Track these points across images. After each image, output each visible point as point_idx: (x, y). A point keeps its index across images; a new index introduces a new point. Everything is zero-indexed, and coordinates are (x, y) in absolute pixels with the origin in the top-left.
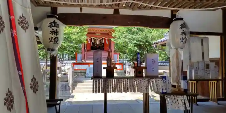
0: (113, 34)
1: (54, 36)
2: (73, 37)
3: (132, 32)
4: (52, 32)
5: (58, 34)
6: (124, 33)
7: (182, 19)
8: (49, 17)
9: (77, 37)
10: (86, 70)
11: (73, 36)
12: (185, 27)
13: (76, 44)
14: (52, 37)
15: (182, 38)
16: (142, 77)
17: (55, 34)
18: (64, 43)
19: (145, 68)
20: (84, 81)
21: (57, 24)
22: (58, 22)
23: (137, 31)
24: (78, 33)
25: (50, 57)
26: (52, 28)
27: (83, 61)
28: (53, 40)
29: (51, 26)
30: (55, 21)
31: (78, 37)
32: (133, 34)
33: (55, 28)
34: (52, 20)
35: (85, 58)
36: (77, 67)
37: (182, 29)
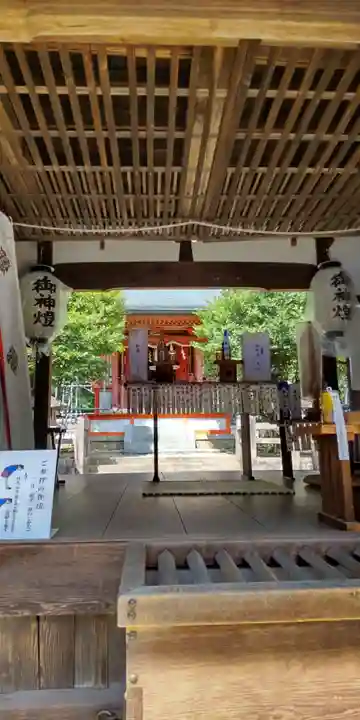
0: (197, 329)
1: (44, 309)
2: (88, 335)
3: (247, 319)
4: (40, 302)
5: (53, 306)
6: (224, 324)
7: (337, 264)
8: (34, 269)
9: (97, 334)
10: (123, 434)
11: (88, 333)
12: (343, 282)
13: (96, 355)
14: (39, 312)
15: (339, 307)
16: (234, 381)
17: (46, 306)
18: (65, 350)
19: (242, 362)
20: (117, 459)
21: (52, 285)
22: (54, 280)
23: (261, 316)
24: (100, 324)
25: (37, 358)
26: (41, 292)
27: (115, 409)
28: (43, 319)
29: (37, 289)
30: (46, 278)
31: (101, 335)
32: (250, 324)
33: (46, 293)
34: (40, 276)
35: (119, 402)
36: (98, 427)
37: (336, 286)
